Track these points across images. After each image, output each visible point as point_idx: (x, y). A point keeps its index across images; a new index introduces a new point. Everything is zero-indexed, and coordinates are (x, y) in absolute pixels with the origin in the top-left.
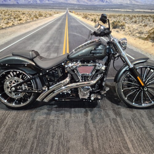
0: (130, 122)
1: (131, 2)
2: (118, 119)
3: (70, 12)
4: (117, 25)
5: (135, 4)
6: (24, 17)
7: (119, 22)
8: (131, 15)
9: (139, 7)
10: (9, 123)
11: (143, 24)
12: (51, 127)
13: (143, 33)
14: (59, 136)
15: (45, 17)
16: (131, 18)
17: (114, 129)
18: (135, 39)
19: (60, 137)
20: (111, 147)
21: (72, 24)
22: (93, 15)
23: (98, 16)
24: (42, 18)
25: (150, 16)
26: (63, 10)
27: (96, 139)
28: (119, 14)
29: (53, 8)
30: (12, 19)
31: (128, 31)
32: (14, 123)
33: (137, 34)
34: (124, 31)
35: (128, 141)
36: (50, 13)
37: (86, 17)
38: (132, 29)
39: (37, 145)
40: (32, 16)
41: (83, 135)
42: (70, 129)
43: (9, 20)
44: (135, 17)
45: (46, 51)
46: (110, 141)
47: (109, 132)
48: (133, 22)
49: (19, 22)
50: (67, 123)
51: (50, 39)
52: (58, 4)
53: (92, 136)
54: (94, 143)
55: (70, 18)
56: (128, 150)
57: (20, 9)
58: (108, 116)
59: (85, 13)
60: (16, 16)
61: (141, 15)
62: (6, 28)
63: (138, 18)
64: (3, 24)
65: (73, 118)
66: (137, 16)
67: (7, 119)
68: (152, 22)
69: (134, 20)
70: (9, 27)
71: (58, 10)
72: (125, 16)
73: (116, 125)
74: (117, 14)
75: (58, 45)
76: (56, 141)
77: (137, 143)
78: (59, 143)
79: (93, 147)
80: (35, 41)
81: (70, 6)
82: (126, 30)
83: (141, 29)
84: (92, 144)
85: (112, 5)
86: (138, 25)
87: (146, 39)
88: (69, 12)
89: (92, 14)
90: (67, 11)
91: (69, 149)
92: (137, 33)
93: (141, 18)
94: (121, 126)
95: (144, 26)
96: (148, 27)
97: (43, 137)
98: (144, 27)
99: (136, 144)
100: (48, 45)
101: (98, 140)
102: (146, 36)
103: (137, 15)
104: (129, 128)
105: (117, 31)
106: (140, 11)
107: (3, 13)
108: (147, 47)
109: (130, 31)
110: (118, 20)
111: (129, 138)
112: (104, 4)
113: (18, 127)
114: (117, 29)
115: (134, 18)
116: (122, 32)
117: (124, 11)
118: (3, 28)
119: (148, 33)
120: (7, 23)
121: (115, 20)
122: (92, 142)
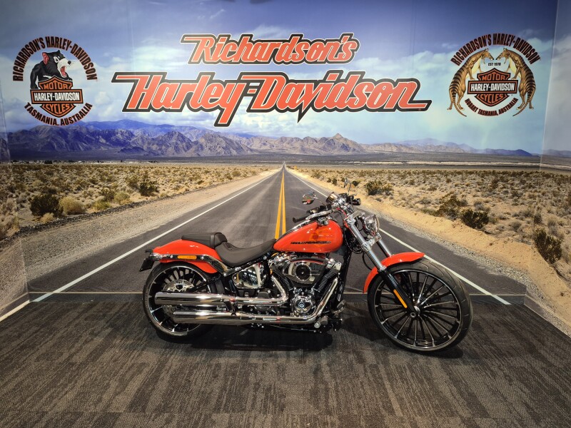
0: (402, 372)
1: (400, 149)
2: (381, 367)
3: (289, 167)
4: (376, 189)
5: (406, 153)
6: (207, 178)
7: (380, 183)
8: (402, 171)
9: (414, 157)
10: (174, 367)
11: (428, 187)
12: (252, 374)
13: (429, 203)
14: (266, 388)
15: (245, 176)
16: (403, 177)
17: (369, 381)
18: (415, 214)
19: (269, 390)
20: (360, 407)
21: (292, 188)
22: (331, 171)
23: (340, 173)
24: (239, 178)
25: (440, 172)
26: (276, 166)
27: (334, 394)
28: (380, 170)
29: (259, 163)
30: (186, 182)
31: (399, 198)
32: (183, 368)
33: (417, 205)
34: (392, 198)
35: (393, 399)
36: (253, 170)
37: (317, 176)
38: (408, 195)
39: (228, 400)
40: (222, 175)
41: (310, 388)
42: (286, 378)
43: (180, 182)
44: (409, 173)
45: (243, 237)
46: (360, 398)
47: (360, 386)
48: (407, 183)
49: (198, 186)
50: (281, 370)
51: (251, 214)
52: (267, 155)
53: (327, 390)
54: (330, 401)
55: (290, 179)
56: (392, 412)
57: (202, 165)
58: (361, 360)
59: (315, 169)
60: (193, 176)
61: (421, 170)
62: (174, 195)
63: (415, 176)
64: (169, 190)
65: (293, 362)
66: (415, 173)
67: (170, 361)
68: (445, 182)
69: (408, 179)
70: (178, 195)
71: (268, 166)
72: (389, 172)
73: (374, 376)
74: (375, 170)
75: (266, 225)
76: (261, 396)
77: (410, 402)
78: (267, 397)
79: (327, 406)
80: (223, 218)
81: (289, 158)
82: (395, 197)
83: (425, 195)
84: (327, 401)
85: (365, 155)
86: (418, 188)
87: (437, 214)
88: (287, 169)
89: (329, 169)
90: (284, 167)
91: (284, 406)
92: (418, 202)
93: (421, 177)
94: (384, 376)
95: (429, 190)
96: (438, 191)
97: (238, 389)
98: (430, 192)
99: (408, 405)
100: (247, 225)
101: (337, 396)
102: (438, 209)
103: (413, 170)
104: (399, 380)
105: (379, 200)
106: (418, 164)
107: (172, 171)
108: (442, 228)
109: (404, 199)
110: (377, 181)
111: (396, 395)
112: (350, 153)
113: (190, 373)
114: (378, 196)
115: (408, 175)
116: (387, 201)
117: (388, 165)
118: (168, 197)
119: (440, 203)
120: (177, 188)
121: (372, 179)
122: (327, 398)
